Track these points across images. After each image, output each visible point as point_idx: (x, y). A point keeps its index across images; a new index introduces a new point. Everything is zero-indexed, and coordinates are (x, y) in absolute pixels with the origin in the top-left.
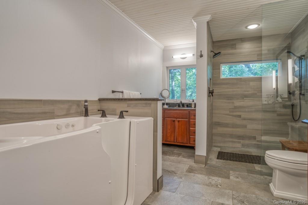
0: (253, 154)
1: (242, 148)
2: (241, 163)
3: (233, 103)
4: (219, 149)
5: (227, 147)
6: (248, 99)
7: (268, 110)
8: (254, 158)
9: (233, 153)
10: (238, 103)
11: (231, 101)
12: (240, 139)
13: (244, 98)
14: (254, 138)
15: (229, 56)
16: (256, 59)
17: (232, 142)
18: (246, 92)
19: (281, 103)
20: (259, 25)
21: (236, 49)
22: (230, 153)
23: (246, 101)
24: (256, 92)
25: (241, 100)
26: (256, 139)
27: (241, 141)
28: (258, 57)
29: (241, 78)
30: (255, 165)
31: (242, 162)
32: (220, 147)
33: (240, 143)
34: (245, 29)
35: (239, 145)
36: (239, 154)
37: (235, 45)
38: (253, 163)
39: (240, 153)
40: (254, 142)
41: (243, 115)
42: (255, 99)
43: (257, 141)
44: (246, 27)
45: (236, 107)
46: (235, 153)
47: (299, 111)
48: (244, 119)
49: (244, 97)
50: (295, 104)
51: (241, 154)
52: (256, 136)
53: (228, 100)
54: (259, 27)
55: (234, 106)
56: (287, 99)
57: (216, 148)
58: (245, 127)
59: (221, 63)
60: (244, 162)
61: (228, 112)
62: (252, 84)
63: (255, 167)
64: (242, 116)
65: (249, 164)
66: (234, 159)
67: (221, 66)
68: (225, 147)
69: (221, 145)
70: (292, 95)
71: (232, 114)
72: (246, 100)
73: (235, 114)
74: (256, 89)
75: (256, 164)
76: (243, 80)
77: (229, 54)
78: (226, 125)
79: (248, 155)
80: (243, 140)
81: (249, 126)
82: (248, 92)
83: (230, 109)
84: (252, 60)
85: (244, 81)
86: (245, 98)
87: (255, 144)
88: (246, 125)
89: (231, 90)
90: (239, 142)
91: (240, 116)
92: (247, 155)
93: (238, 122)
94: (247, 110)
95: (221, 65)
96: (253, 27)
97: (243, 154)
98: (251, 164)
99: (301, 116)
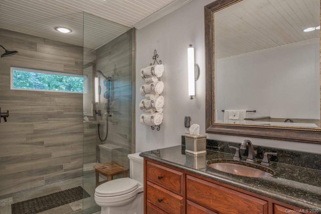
0: (63, 190)
1: (45, 185)
2: (53, 209)
3: (32, 125)
4: (10, 201)
5: (23, 191)
6: (53, 119)
7: (75, 131)
8: (65, 194)
9: (36, 199)
10: (39, 126)
11: (30, 123)
12: (42, 174)
13: (47, 119)
14: (61, 167)
15: (25, 57)
16: (62, 70)
17: (31, 181)
18: (50, 110)
19: (88, 123)
20: (72, 31)
21: (36, 50)
22: (32, 200)
23: (50, 122)
24: (63, 111)
25: (44, 122)
26: (63, 168)
27: (44, 176)
28: (65, 68)
29: (44, 92)
30: (71, 204)
31: (54, 207)
32: (11, 197)
33: (43, 179)
34: (54, 29)
35: (41, 183)
36: (44, 197)
37: (35, 44)
38: (67, 203)
39: (46, 195)
40: (61, 173)
41: (47, 141)
42: (61, 119)
43: (64, 170)
44: (56, 28)
45: (36, 132)
46: (38, 197)
47: (105, 131)
48: (48, 146)
49: (48, 116)
50: (101, 124)
51: (48, 196)
52: (63, 164)
53: (25, 121)
54: (70, 33)
55: (34, 130)
56: (93, 118)
57: (5, 200)
58: (50, 155)
59: (11, 66)
60: (56, 207)
61: (24, 140)
62: (57, 100)
63: (72, 208)
64: (45, 143)
65: (64, 205)
66: (41, 208)
67: (11, 71)
68: (19, 192)
69: (13, 191)
70: (97, 115)
71: (30, 141)
72: (49, 120)
73: (34, 141)
74: (62, 107)
75: (71, 202)
76: (46, 94)
77: (26, 56)
78: (22, 159)
79: (57, 192)
80: (46, 173)
81: (54, 155)
82: (52, 110)
83: (27, 134)
84: (58, 71)
85: (48, 97)
86: (49, 119)
87: (62, 175)
88: (51, 154)
89: (30, 107)
90: (41, 179)
91: (42, 143)
92: (56, 194)
93: (40, 150)
94: (51, 134)
95: (12, 68)
96: (63, 31)
97: (51, 194)
98: (65, 205)
99: (108, 136)
